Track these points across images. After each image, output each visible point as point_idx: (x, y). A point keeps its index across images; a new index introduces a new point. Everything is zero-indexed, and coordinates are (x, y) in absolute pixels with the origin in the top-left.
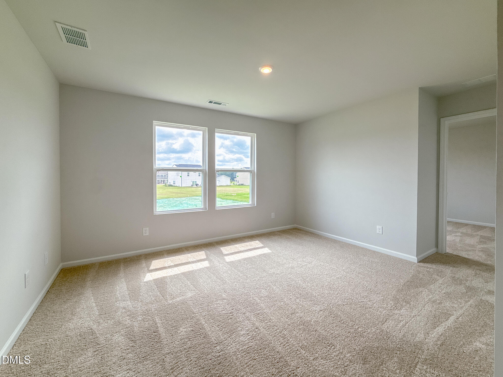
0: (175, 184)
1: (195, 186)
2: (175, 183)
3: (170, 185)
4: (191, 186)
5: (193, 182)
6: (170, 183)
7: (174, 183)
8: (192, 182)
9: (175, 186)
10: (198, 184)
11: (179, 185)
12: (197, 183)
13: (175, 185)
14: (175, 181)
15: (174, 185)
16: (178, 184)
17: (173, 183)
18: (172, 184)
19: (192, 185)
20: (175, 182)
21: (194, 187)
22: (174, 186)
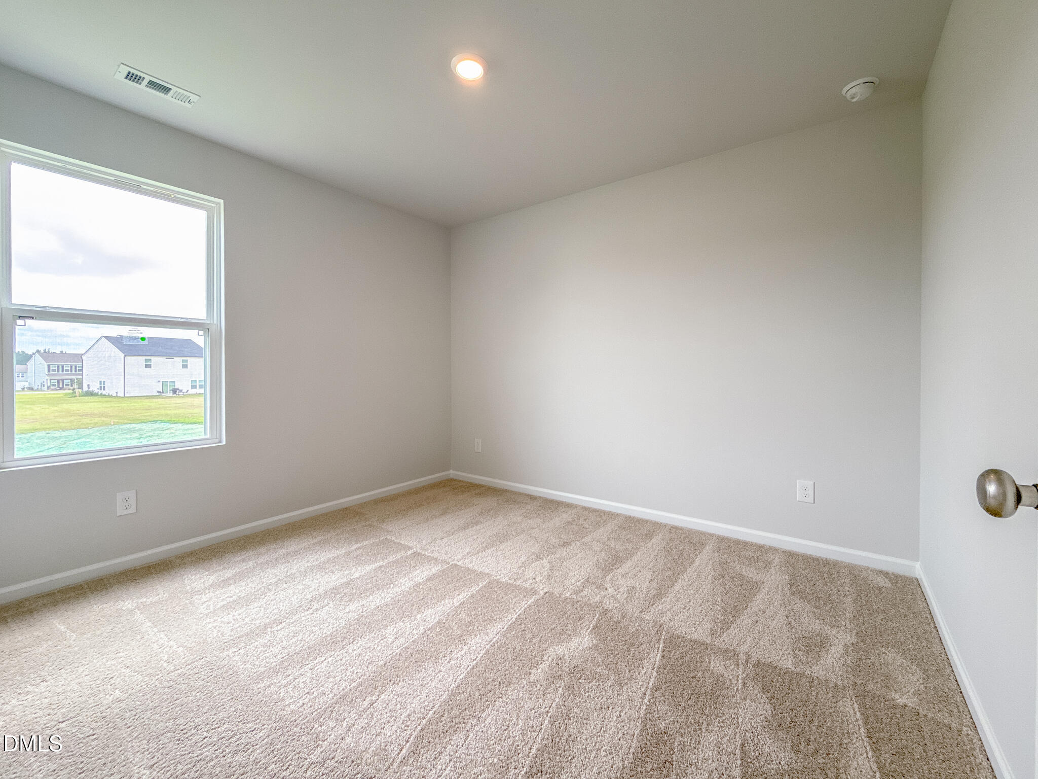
0: (104, 389)
1: (171, 395)
2: (104, 387)
3: (91, 394)
4: (158, 394)
5: (164, 384)
6: (88, 385)
7: (102, 386)
8: (161, 383)
9: (105, 395)
10: (178, 389)
11: (117, 393)
12: (176, 387)
13: (104, 392)
14: (104, 382)
15: (100, 392)
16: (115, 387)
17: (98, 386)
18: (95, 388)
19: (159, 392)
20: (104, 384)
21: (165, 398)
22: (102, 395)
